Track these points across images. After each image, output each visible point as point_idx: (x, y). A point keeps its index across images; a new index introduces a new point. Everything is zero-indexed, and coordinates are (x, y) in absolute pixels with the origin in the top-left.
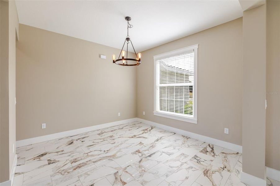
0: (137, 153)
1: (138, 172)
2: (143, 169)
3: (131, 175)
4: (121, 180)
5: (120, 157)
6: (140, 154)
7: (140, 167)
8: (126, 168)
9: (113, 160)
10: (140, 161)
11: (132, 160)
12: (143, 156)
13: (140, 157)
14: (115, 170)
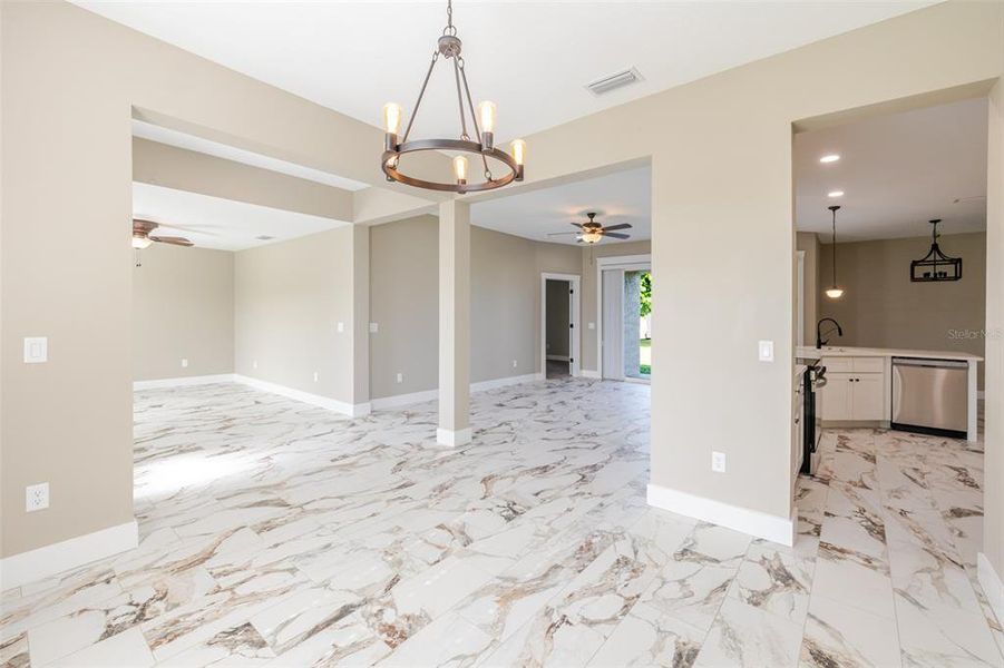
0: (402, 625)
1: (406, 549)
2: (390, 558)
3: (426, 541)
4: (450, 531)
5: (476, 595)
6: (389, 617)
7: (400, 563)
8: (444, 555)
9: (497, 577)
10: (395, 581)
11: (428, 583)
12: (375, 609)
13: (391, 604)
14: (476, 549)
